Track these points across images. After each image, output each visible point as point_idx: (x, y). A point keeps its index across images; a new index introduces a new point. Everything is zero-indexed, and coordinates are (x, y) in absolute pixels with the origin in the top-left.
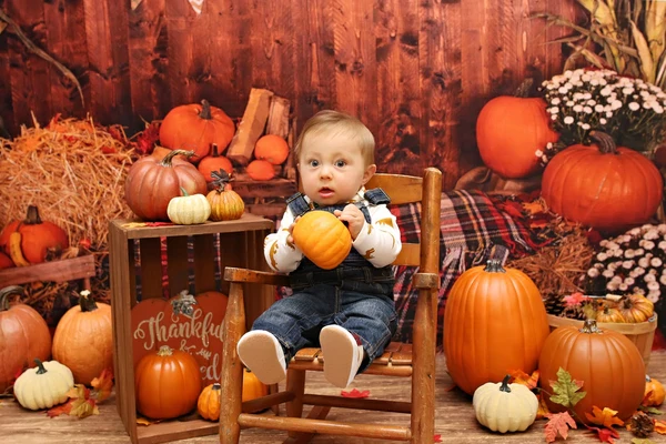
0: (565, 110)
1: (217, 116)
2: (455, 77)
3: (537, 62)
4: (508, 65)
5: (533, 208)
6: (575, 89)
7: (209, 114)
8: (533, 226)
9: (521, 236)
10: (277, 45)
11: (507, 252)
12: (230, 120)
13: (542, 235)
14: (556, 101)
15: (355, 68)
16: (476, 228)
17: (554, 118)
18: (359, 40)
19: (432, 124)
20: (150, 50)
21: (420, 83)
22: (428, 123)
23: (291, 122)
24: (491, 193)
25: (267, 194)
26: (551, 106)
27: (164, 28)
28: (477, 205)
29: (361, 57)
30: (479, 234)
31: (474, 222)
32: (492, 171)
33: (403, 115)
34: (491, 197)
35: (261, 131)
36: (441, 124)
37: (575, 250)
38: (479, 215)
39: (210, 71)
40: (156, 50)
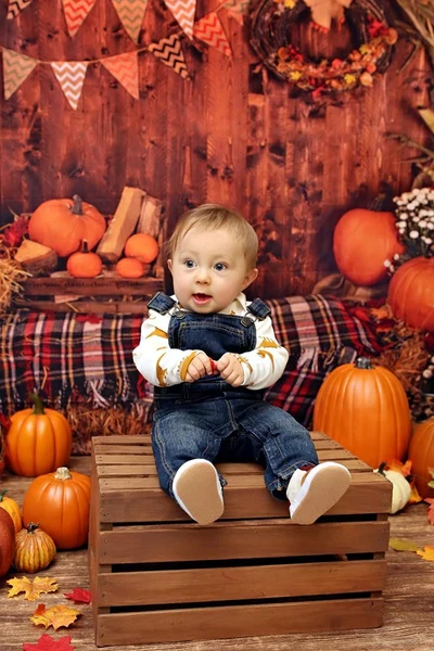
0: (411, 225)
1: (88, 212)
2: (318, 189)
3: (390, 179)
4: (364, 180)
5: (379, 314)
6: (421, 207)
7: (81, 210)
8: (379, 330)
9: (368, 339)
10: (151, 146)
11: (355, 354)
12: (102, 218)
13: (386, 339)
14: (404, 216)
15: (226, 173)
16: (329, 330)
17: (402, 231)
18: (230, 146)
19: (294, 231)
20: (23, 141)
21: (285, 192)
22: (290, 231)
23: (162, 222)
24: (344, 299)
25: (136, 292)
26: (400, 220)
27: (39, 120)
28: (331, 309)
29: (232, 163)
30: (331, 336)
31: (328, 325)
32: (346, 278)
33: (269, 222)
34: (343, 302)
35: (133, 229)
36: (302, 231)
37: (413, 353)
38: (332, 319)
39: (83, 168)
40: (29, 142)
